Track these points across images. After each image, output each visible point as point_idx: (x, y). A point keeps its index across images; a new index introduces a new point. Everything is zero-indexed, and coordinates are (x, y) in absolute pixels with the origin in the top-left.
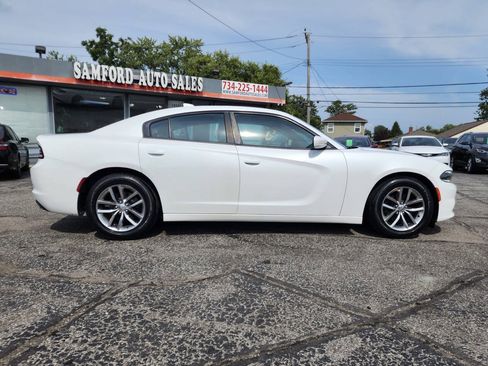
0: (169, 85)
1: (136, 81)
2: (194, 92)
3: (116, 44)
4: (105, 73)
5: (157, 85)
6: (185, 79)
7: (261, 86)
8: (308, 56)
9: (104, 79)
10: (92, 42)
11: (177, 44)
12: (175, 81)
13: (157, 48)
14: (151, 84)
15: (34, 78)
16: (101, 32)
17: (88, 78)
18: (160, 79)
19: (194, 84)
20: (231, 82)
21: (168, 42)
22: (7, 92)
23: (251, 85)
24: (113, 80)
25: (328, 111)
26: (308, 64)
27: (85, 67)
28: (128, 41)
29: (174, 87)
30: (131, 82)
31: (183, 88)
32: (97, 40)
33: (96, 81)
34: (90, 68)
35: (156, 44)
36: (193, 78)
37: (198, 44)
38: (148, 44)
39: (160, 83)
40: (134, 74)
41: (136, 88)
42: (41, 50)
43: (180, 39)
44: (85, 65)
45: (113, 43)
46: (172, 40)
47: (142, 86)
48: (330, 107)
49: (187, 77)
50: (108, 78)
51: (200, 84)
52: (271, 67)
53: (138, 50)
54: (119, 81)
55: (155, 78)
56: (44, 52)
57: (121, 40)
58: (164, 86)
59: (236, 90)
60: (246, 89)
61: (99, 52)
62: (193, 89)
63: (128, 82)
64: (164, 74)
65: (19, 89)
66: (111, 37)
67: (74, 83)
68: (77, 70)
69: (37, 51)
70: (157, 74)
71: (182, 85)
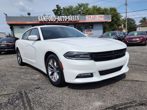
0: (67, 20)
1: (57, 20)
2: (76, 21)
3: (62, 9)
4: (47, 19)
5: (63, 20)
6: (72, 17)
7: (101, 15)
8: (126, 1)
9: (47, 21)
10: (55, 10)
11: (80, 6)
12: (69, 18)
13: (74, 8)
14: (61, 20)
15: (28, 23)
16: (57, 6)
17: (42, 21)
18: (64, 18)
19: (76, 18)
20: (89, 16)
21: (77, 6)
22: (22, 28)
23: (97, 16)
24: (50, 21)
25: (140, 22)
26: (126, 5)
27: (41, 18)
28: (66, 8)
29: (69, 20)
30: (55, 21)
31: (72, 20)
32: (56, 9)
33: (45, 21)
34: (43, 18)
35: (74, 7)
36: (75, 16)
37: (87, 4)
38: (71, 8)
39: (64, 20)
40: (56, 17)
41: (57, 22)
42: (29, 14)
43: (81, 4)
44: (41, 17)
45: (61, 9)
46: (79, 5)
47: (59, 21)
48: (141, 21)
49: (73, 16)
50: (48, 20)
51: (78, 18)
52: (113, 8)
53: (68, 10)
54: (51, 21)
55: (63, 18)
56: (30, 14)
57: (63, 8)
58: (66, 20)
59: (91, 18)
60: (95, 17)
61: (57, 13)
62: (75, 20)
63: (54, 21)
64: (66, 16)
65: (25, 27)
66: (60, 7)
67: (39, 23)
68: (39, 19)
69: (28, 14)
70: (63, 17)
71: (72, 19)
